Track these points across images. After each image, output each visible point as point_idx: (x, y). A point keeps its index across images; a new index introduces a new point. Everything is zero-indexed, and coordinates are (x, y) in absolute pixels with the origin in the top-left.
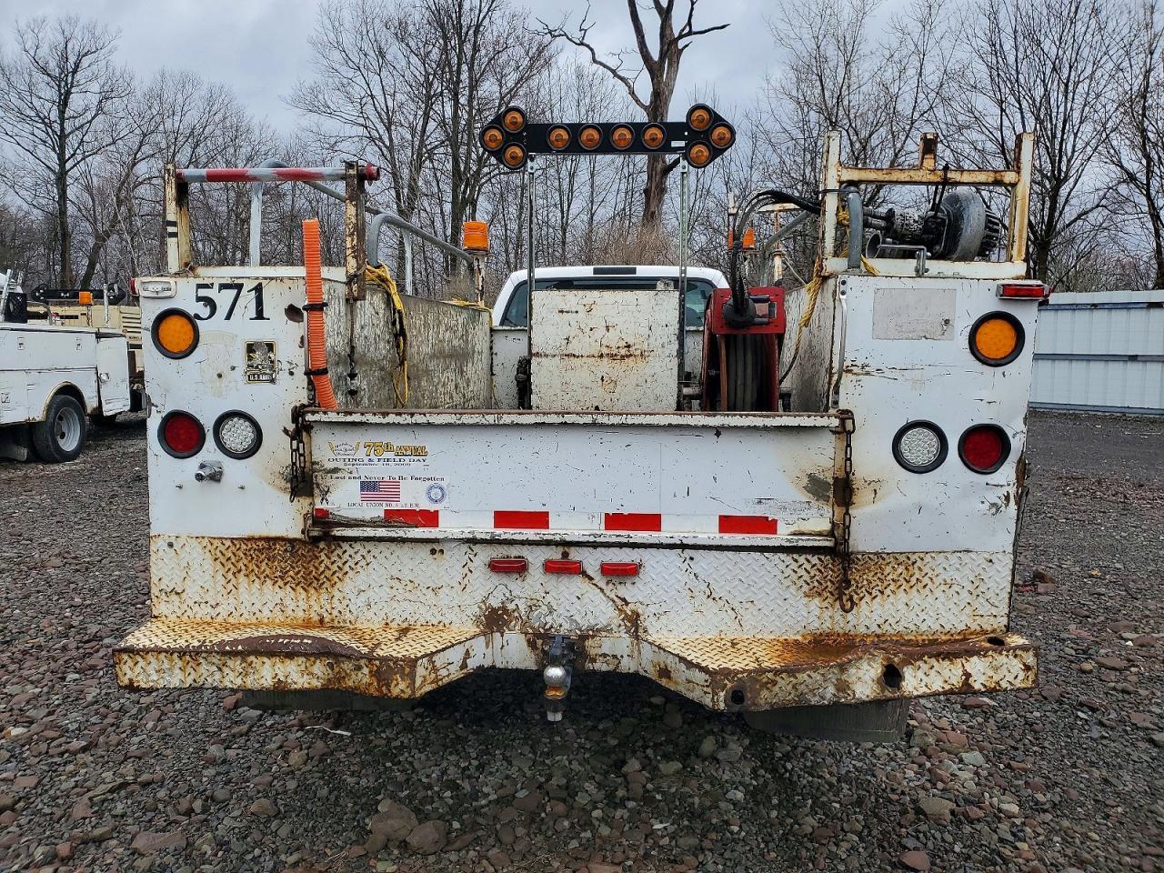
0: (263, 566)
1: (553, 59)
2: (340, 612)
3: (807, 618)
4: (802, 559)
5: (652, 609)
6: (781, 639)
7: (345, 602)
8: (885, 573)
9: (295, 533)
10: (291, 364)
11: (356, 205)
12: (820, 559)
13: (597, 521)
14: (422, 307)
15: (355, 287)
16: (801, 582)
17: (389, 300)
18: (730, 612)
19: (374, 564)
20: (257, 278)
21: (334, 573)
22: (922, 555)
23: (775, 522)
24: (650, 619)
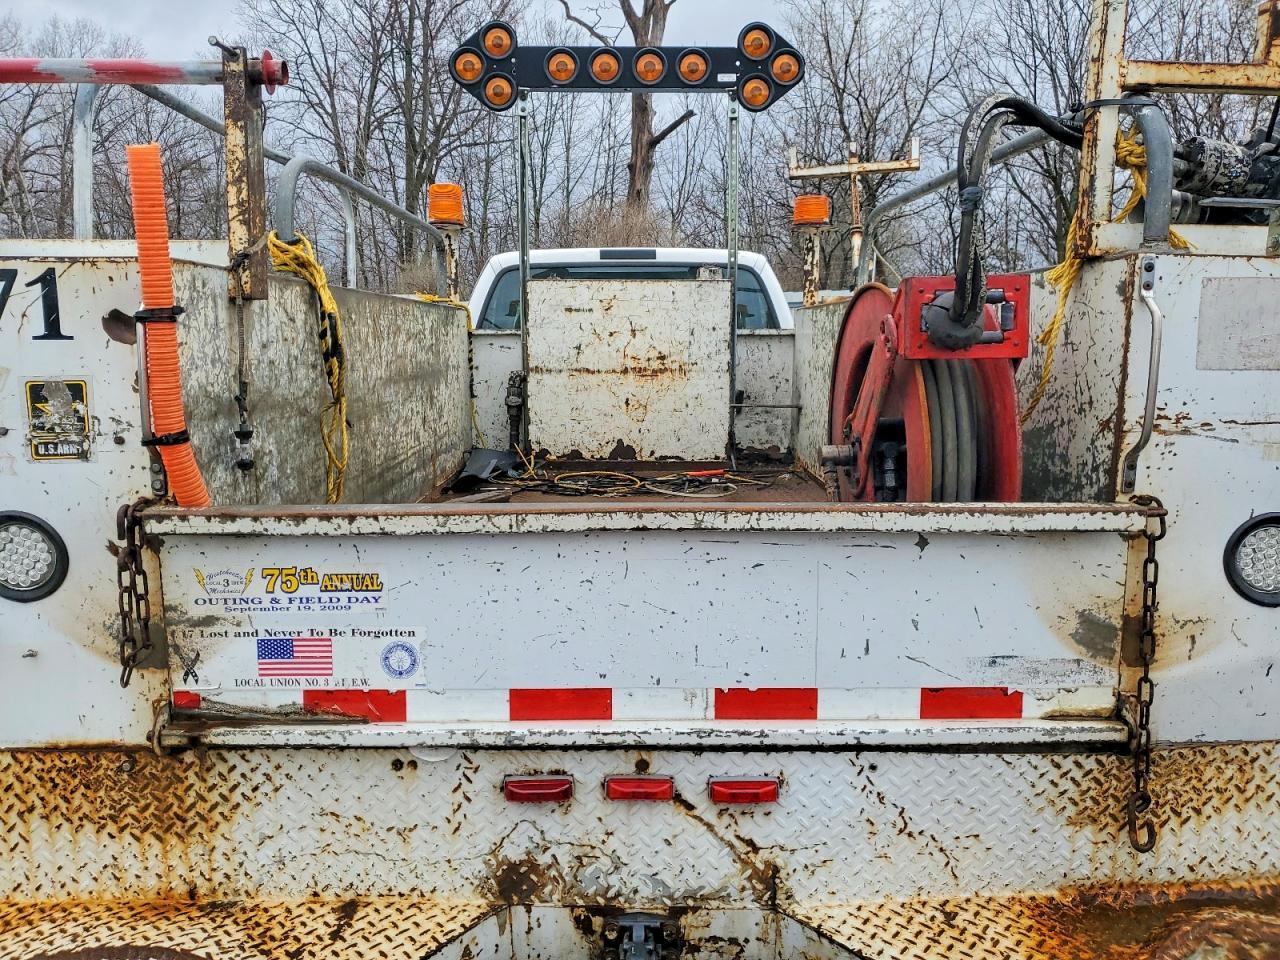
0: (77, 799)
1: (520, 15)
2: (227, 876)
3: (1071, 860)
4: (1067, 764)
5: (801, 858)
6: (1025, 897)
7: (237, 858)
8: (1205, 779)
9: (136, 737)
10: (119, 422)
11: (244, 129)
12: (1099, 762)
13: (699, 702)
14: (370, 307)
15: (245, 276)
16: (1064, 801)
17: (313, 297)
18: (938, 855)
19: (289, 789)
20: (44, 259)
21: (214, 807)
22: (1269, 747)
23: (1018, 695)
24: (797, 876)
